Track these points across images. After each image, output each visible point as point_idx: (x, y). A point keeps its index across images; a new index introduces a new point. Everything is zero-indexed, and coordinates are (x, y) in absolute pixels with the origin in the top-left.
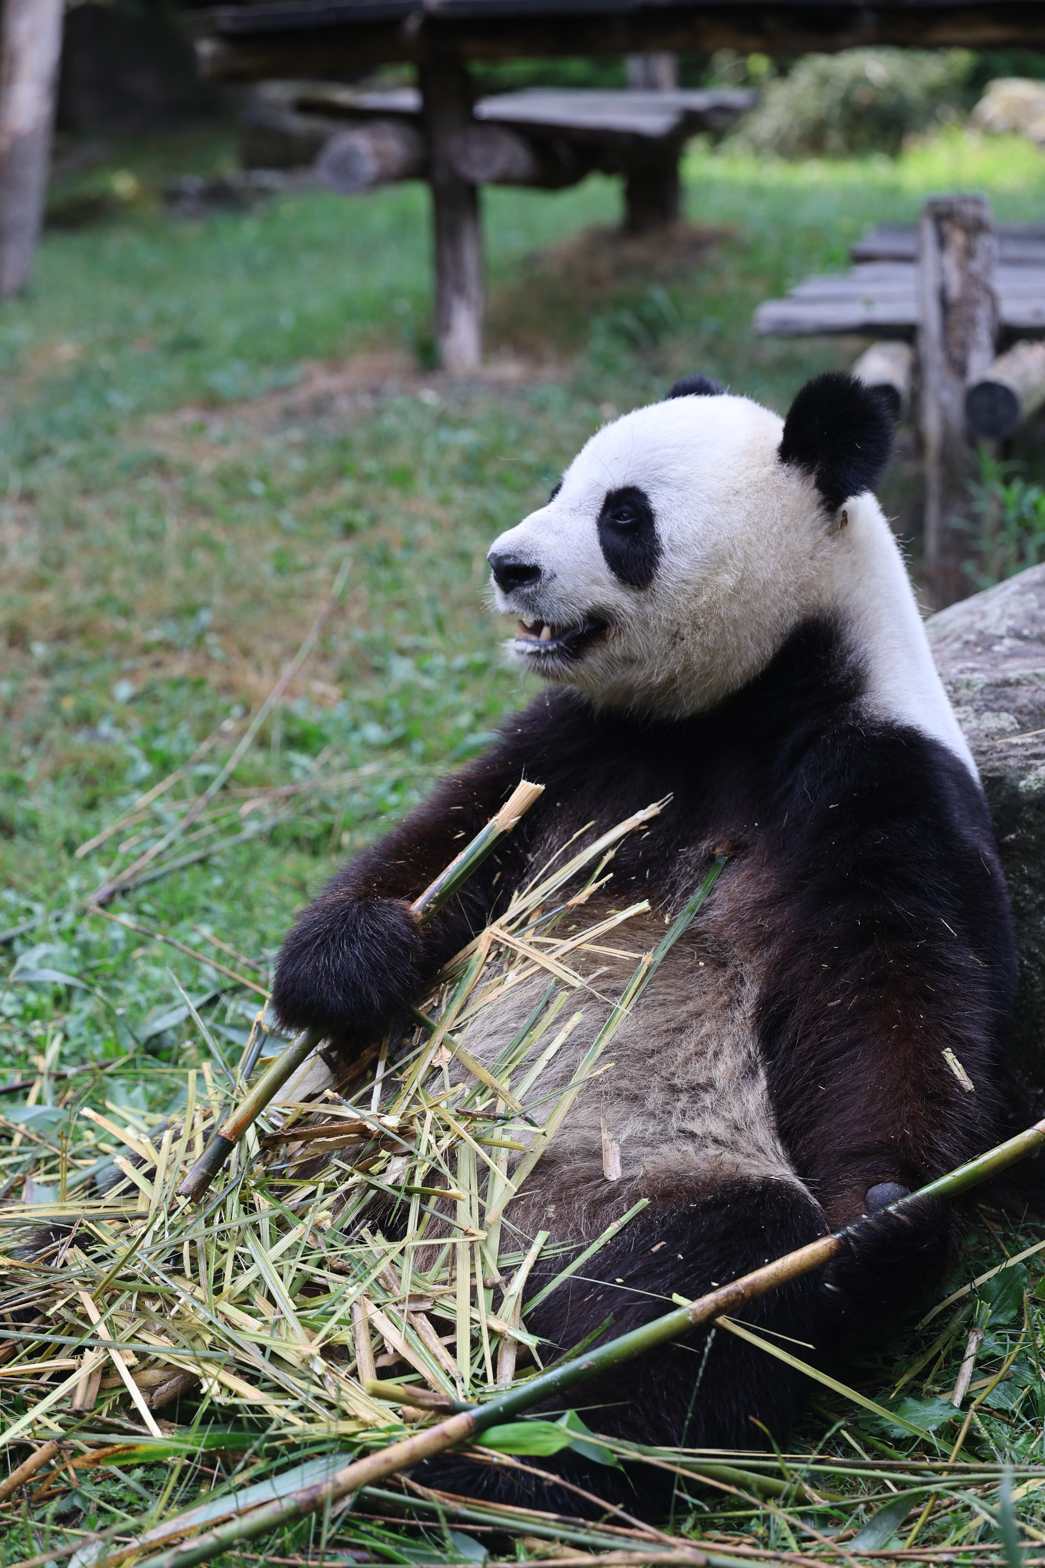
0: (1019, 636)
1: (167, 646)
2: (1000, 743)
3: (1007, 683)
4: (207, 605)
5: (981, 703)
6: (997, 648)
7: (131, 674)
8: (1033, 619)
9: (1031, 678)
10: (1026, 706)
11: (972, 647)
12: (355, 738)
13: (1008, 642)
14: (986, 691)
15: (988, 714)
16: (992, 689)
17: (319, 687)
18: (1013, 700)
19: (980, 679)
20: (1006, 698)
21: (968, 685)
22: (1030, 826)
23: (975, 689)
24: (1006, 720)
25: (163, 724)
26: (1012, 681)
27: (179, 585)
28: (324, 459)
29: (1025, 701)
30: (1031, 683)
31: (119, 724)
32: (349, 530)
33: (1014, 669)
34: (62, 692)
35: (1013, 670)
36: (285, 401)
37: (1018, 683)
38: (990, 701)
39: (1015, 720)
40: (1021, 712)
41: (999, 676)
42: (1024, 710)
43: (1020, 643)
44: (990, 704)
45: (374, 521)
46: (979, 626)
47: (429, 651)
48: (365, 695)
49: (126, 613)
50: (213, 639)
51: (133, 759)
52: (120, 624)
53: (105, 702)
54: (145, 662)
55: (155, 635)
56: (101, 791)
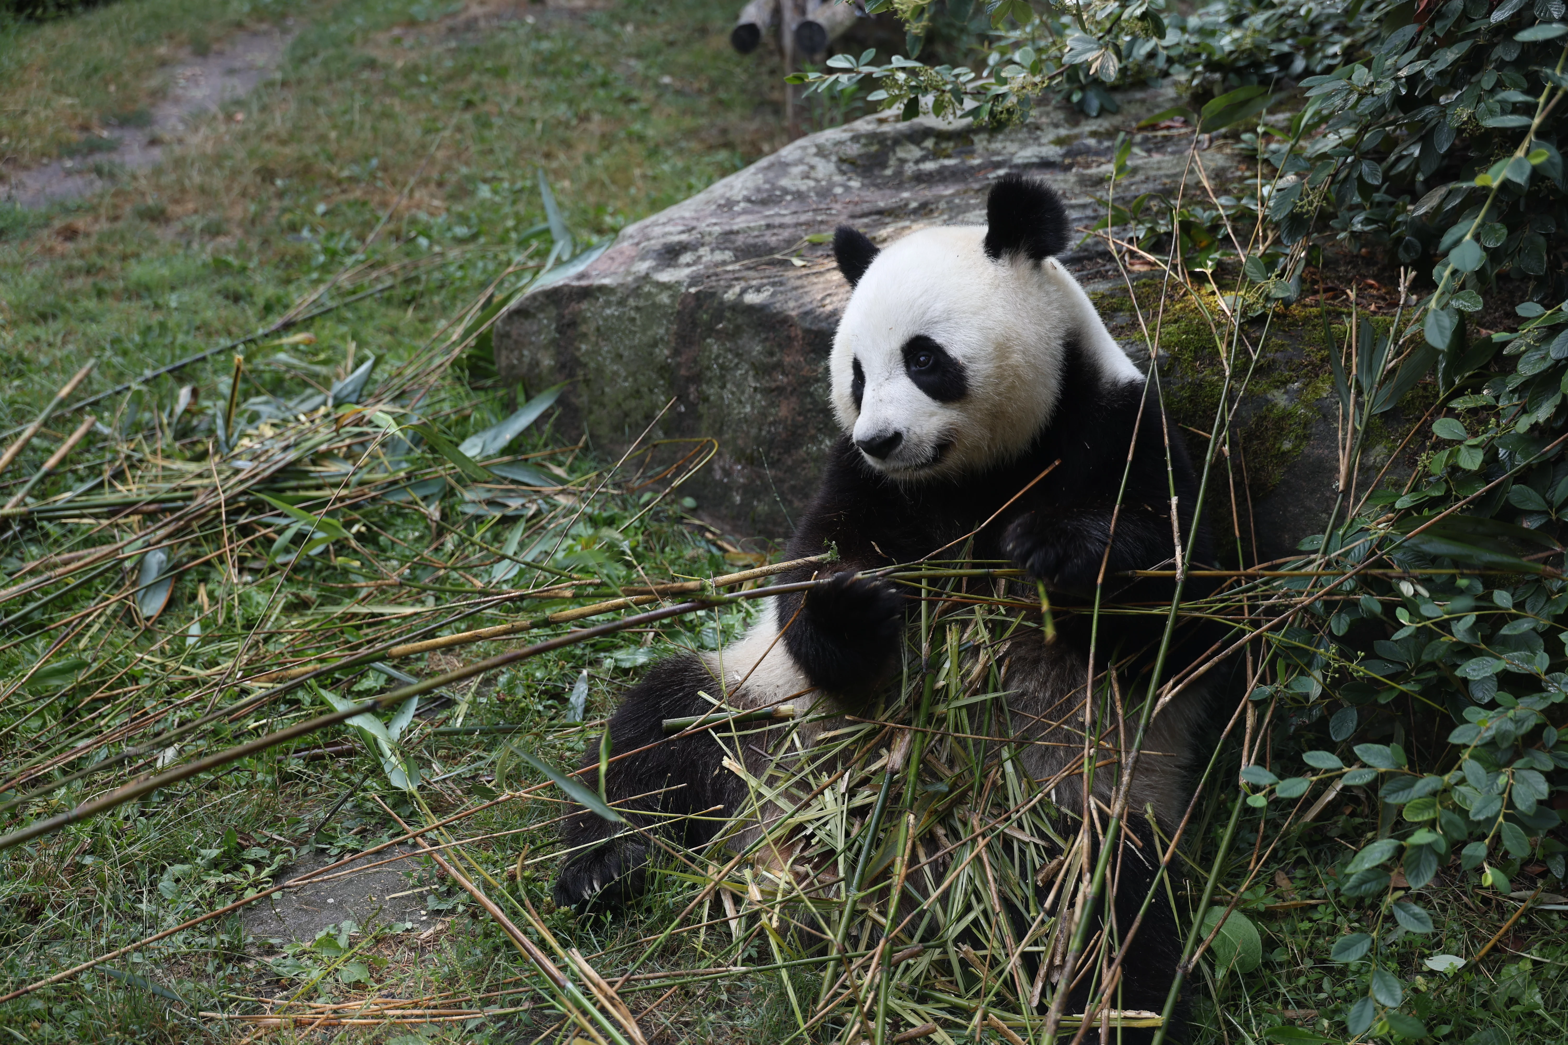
0: (748, 200)
1: (353, 179)
2: (719, 270)
3: (731, 232)
4: (376, 155)
6: (736, 208)
7: (326, 198)
8: (758, 190)
9: (746, 229)
10: (740, 246)
12: (449, 235)
13: (742, 205)
15: (717, 252)
17: (436, 203)
19: (717, 229)
20: (730, 241)
21: (710, 234)
22: (729, 320)
24: (728, 255)
25: (337, 229)
28: (464, 59)
29: (740, 243)
31: (313, 230)
32: (469, 104)
33: (740, 223)
34: (285, 210)
36: (449, 22)
37: (738, 232)
39: (733, 255)
40: (736, 250)
41: (727, 228)
42: (739, 249)
43: (749, 205)
45: (484, 100)
46: (728, 195)
47: (501, 180)
48: (459, 208)
49: (331, 159)
50: (380, 174)
51: (316, 252)
52: (328, 165)
53: (308, 216)
54: (337, 190)
55: (345, 173)
56: (295, 272)
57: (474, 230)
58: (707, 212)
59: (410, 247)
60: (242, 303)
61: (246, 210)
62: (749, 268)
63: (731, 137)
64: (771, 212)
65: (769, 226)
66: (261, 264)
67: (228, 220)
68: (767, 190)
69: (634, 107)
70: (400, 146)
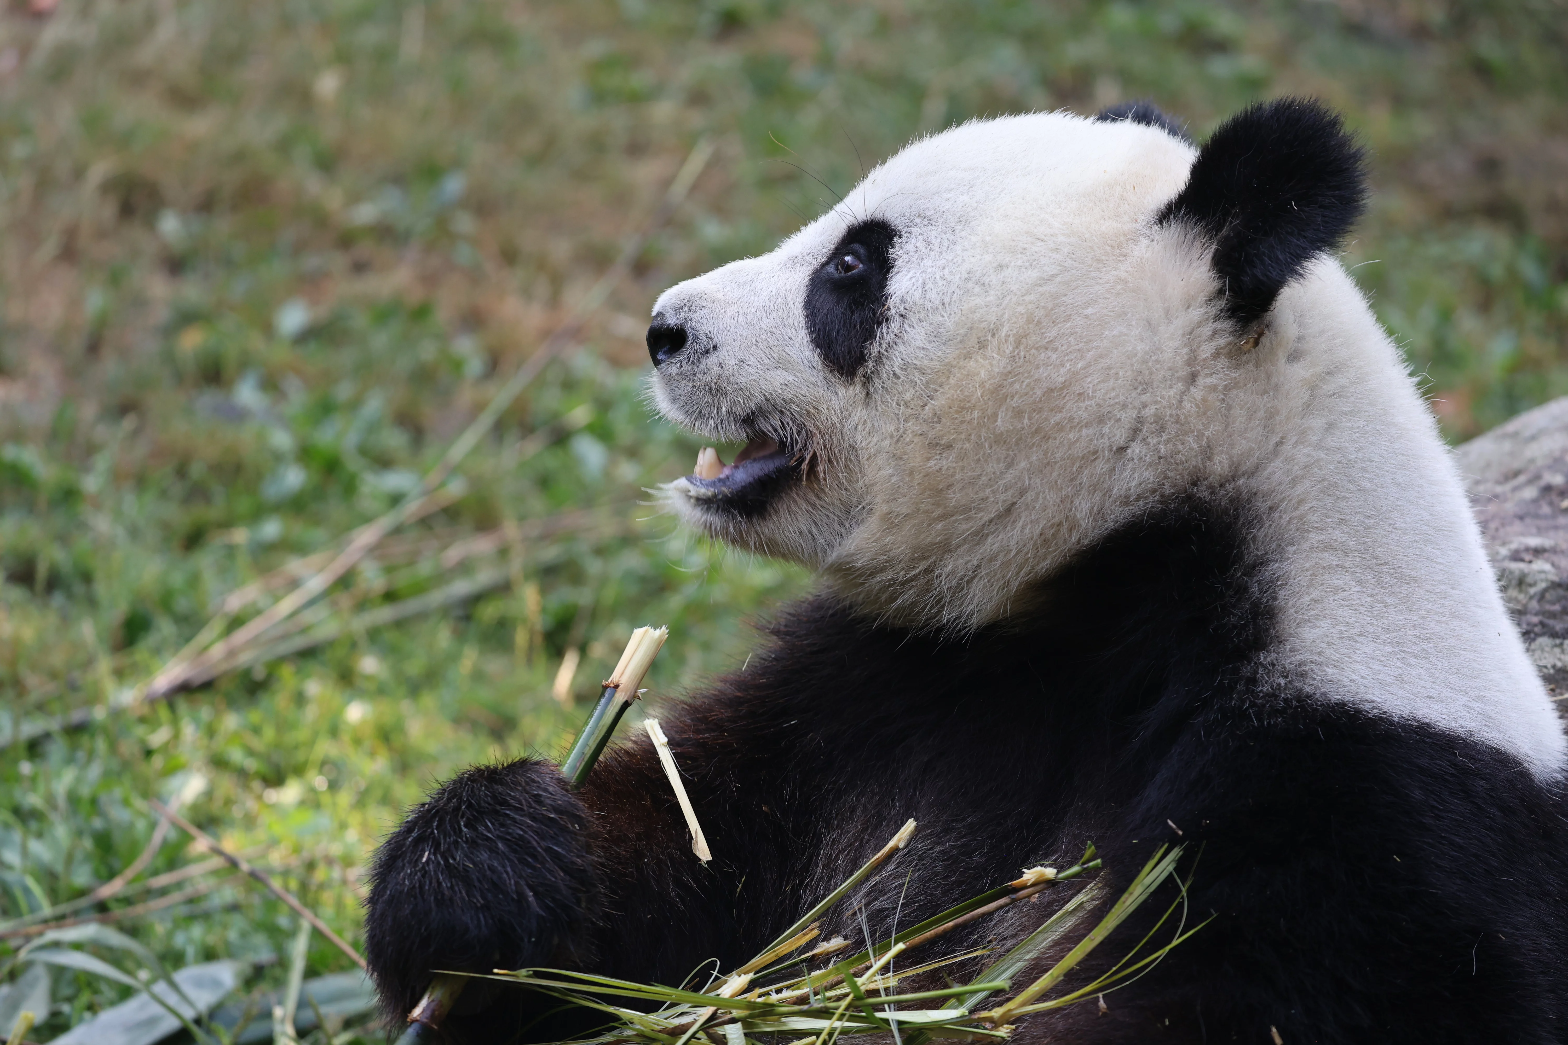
1: (385, 234)
4: (458, 163)
5: (1535, 619)
7: (312, 287)
11: (1554, 497)
14: (1548, 596)
15: (1544, 641)
16: (1560, 593)
17: (626, 325)
19: (1542, 571)
23: (1532, 591)
31: (270, 385)
32: (729, 25)
34: (187, 316)
38: (1553, 615)
44: (1551, 622)
45: (774, 9)
49: (326, 164)
50: (465, 223)
51: (278, 458)
52: (315, 183)
53: (256, 342)
54: (338, 262)
55: (366, 213)
56: (214, 512)
58: (1510, 507)
59: (552, 462)
60: (58, 599)
61: (72, 305)
63: (1512, 185)
66: (117, 477)
70: (530, 141)
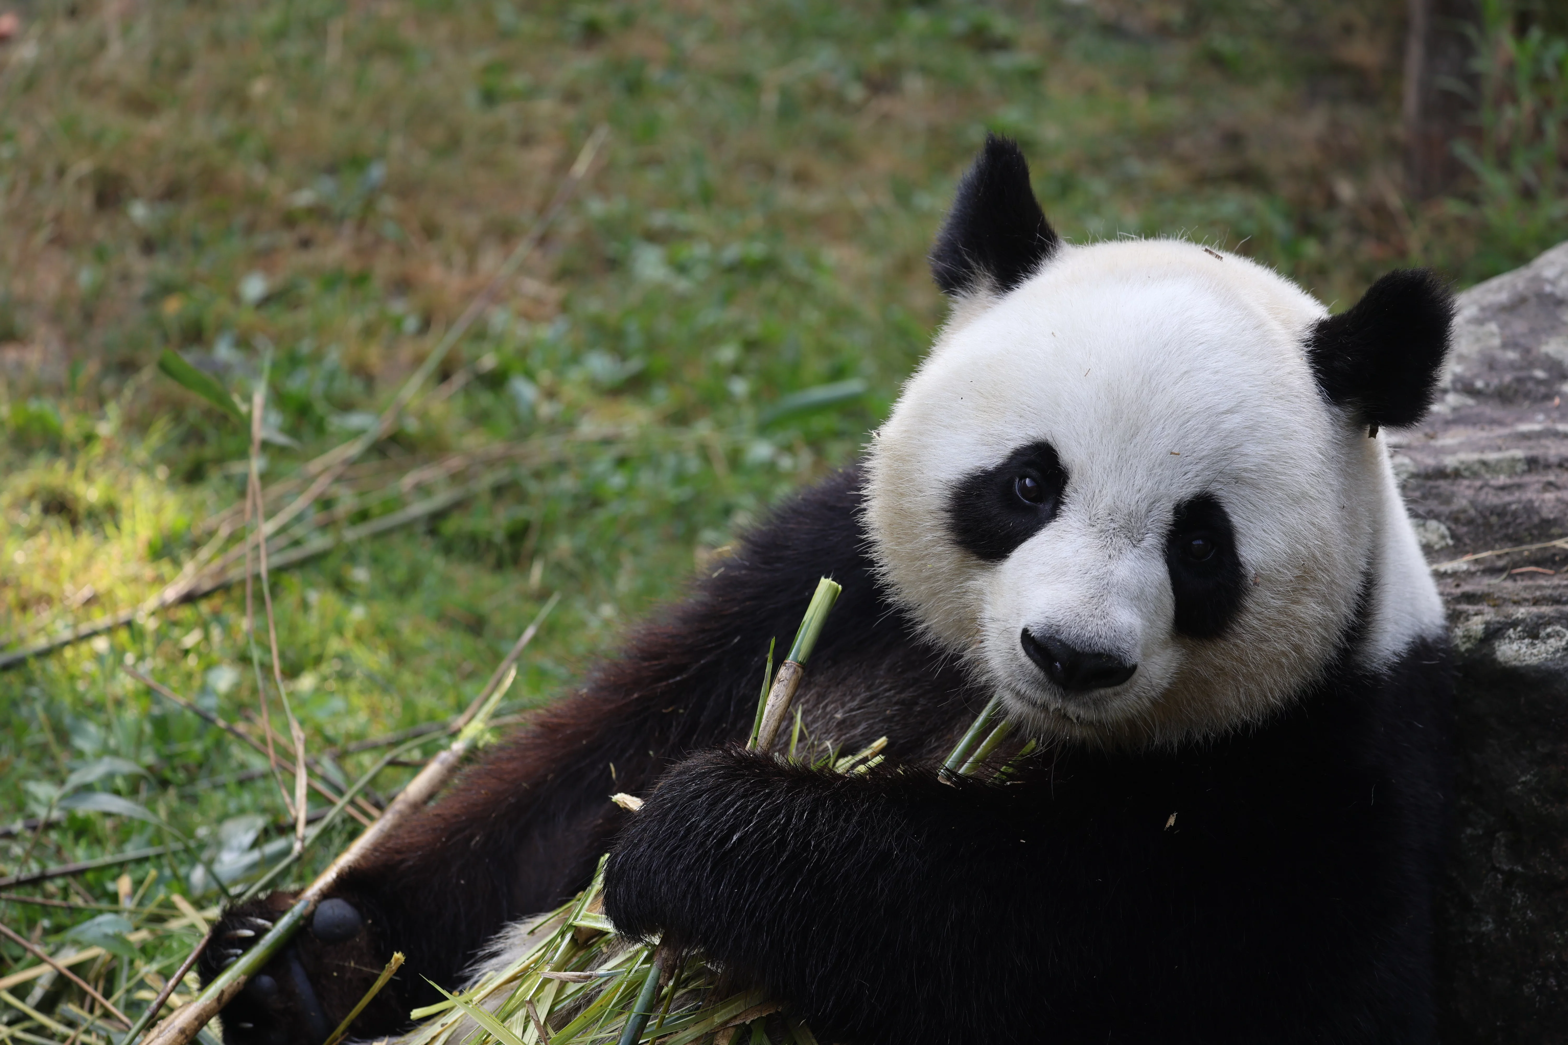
1: (321, 213)
3: (1441, 473)
4: (381, 154)
7: (266, 261)
8: (1491, 364)
9: (1476, 467)
10: (1464, 511)
12: (576, 374)
13: (1452, 399)
16: (1420, 481)
17: (532, 286)
18: (1447, 500)
20: (1438, 496)
24: (1435, 532)
25: (305, 348)
26: (1449, 470)
27: (343, 116)
29: (1464, 503)
30: (1475, 475)
31: (244, 343)
32: (591, 34)
34: (165, 287)
35: (1453, 451)
37: (1457, 474)
39: (1447, 533)
40: (1456, 520)
41: (1430, 462)
42: (1462, 516)
43: (1470, 402)
45: (628, 21)
47: (688, 236)
48: (594, 305)
49: (269, 158)
50: (388, 204)
52: (259, 175)
53: (225, 306)
54: (287, 238)
55: (304, 198)
56: (209, 452)
57: (635, 365)
59: (491, 401)
61: (69, 280)
62: (1492, 571)
63: (1255, 154)
64: (1537, 427)
65: (1533, 464)
67: (27, 303)
68: (1512, 366)
69: (1002, 61)
70: (437, 135)
